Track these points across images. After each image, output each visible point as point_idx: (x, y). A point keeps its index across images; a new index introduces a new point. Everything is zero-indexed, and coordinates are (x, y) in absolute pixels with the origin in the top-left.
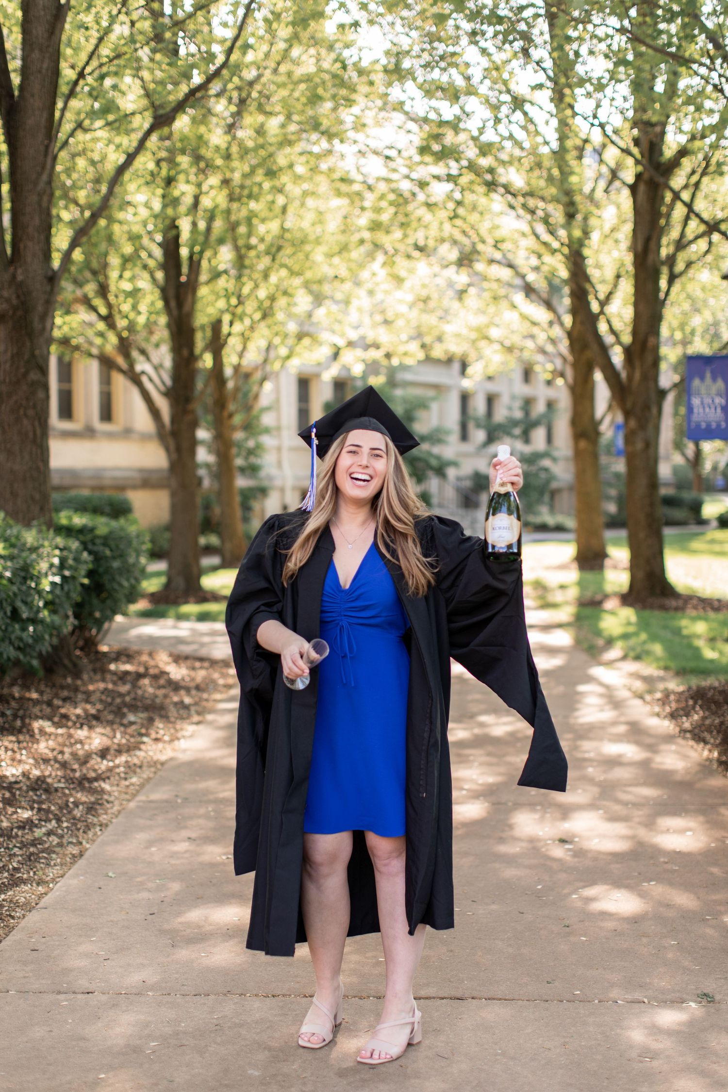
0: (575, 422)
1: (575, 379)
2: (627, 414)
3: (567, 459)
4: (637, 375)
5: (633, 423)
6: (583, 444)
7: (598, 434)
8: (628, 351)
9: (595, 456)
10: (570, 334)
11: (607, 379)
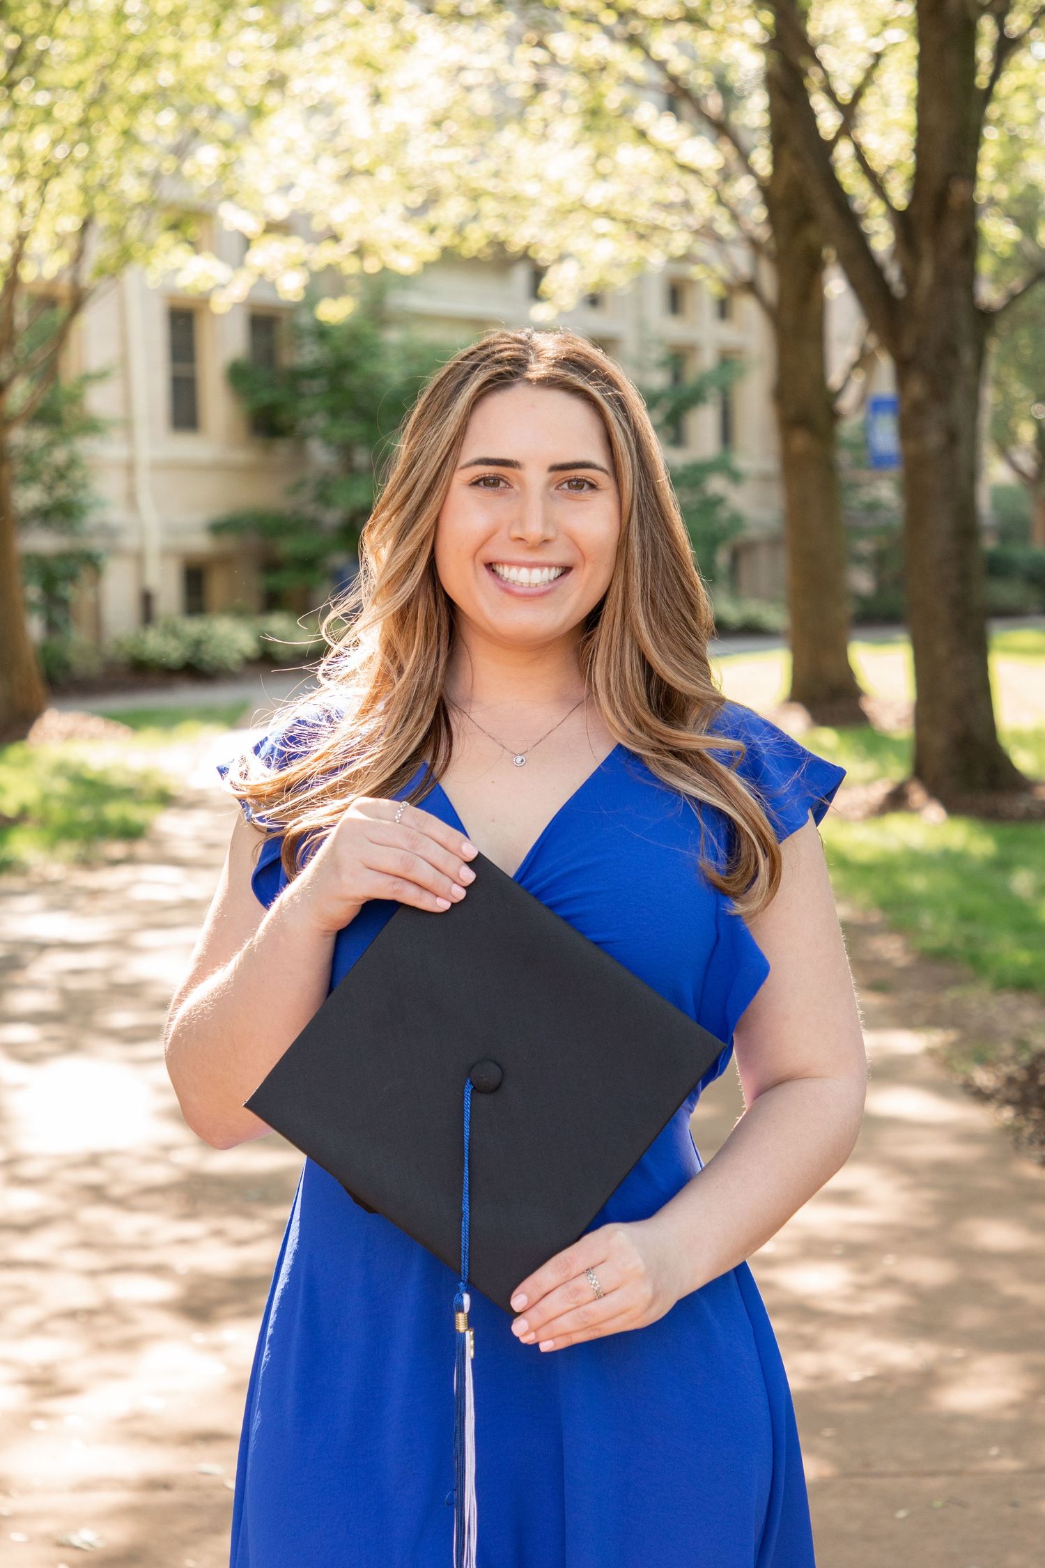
0: (782, 394)
1: (782, 291)
2: (903, 368)
3: (765, 478)
4: (927, 273)
5: (917, 388)
6: (801, 441)
7: (834, 416)
8: (903, 222)
9: (829, 468)
10: (767, 192)
11: (856, 285)
